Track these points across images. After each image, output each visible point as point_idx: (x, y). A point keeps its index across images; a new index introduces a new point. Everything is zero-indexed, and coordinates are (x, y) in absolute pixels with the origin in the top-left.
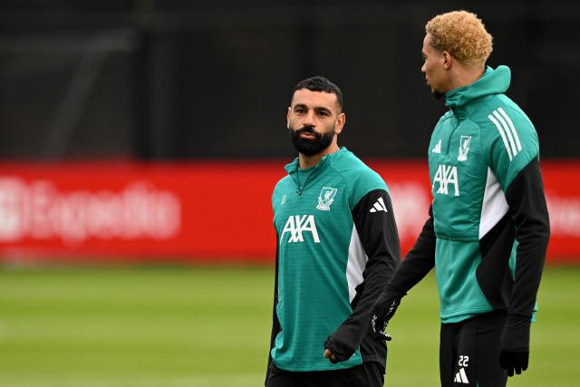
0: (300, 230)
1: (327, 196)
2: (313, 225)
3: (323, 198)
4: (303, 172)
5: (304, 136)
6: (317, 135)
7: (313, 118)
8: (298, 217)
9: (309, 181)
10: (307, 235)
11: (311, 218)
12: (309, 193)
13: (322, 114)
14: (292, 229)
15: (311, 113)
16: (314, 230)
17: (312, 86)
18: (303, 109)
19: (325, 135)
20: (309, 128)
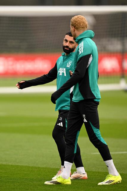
0: (62, 72)
1: (69, 63)
2: (65, 71)
3: (68, 64)
4: (66, 56)
5: (65, 48)
6: (70, 49)
7: (69, 44)
8: (62, 68)
9: (66, 59)
10: (63, 73)
11: (65, 69)
12: (65, 62)
13: (72, 43)
14: (60, 72)
15: (68, 42)
16: (65, 72)
17: (70, 35)
18: (66, 41)
19: (72, 49)
20: (67, 47)
